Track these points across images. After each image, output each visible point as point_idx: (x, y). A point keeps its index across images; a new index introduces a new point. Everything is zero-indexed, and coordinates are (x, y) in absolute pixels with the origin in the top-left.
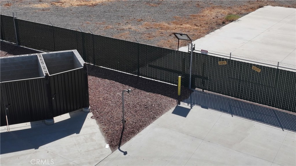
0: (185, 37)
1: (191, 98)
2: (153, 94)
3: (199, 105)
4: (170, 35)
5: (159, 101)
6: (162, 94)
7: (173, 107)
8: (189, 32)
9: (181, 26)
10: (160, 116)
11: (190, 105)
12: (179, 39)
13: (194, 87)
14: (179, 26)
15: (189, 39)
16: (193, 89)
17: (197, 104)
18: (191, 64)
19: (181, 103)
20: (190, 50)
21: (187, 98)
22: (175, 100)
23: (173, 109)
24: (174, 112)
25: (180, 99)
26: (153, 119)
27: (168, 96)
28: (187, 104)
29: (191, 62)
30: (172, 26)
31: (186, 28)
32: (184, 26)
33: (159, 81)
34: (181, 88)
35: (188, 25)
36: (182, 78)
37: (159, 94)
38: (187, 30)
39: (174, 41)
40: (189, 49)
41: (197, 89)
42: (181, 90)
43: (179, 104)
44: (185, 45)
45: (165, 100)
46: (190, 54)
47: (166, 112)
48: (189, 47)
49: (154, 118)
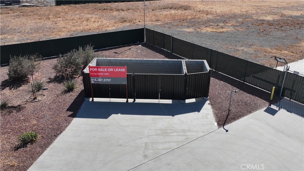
0: (283, 61)
1: (280, 103)
2: (252, 96)
3: (286, 109)
4: (271, 57)
5: (255, 101)
6: (259, 97)
7: (265, 107)
8: (286, 56)
9: (281, 52)
10: (254, 111)
11: (278, 108)
12: (278, 61)
13: (283, 95)
14: (279, 52)
15: (285, 62)
16: (282, 97)
17: (284, 108)
18: (284, 80)
19: (272, 105)
20: (285, 70)
21: (277, 102)
22: (268, 103)
23: (265, 108)
24: (265, 111)
25: (271, 103)
27: (263, 99)
28: (276, 107)
29: (284, 78)
30: (274, 51)
31: (284, 54)
32: (283, 52)
33: (258, 88)
34: (274, 95)
35: (286, 52)
36: (275, 88)
37: (257, 96)
38: (284, 55)
39: (274, 62)
41: (285, 97)
42: (273, 97)
43: (270, 106)
44: (282, 66)
45: (260, 101)
46: (285, 73)
47: (260, 109)
48: (284, 68)
49: (250, 112)
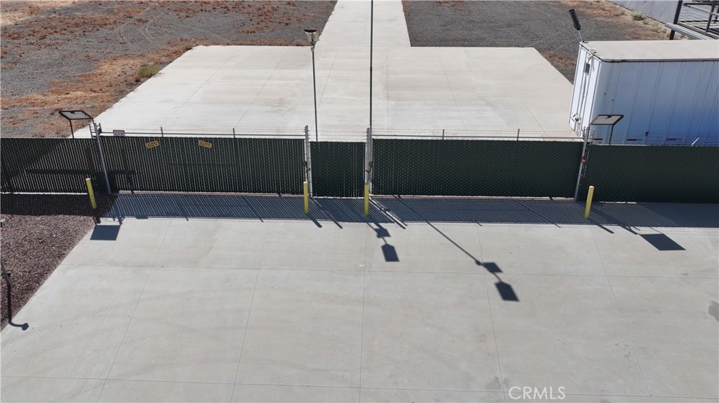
0: (81, 115)
1: (116, 208)
2: (49, 218)
3: (132, 215)
4: (52, 114)
5: (62, 227)
6: (65, 214)
7: (88, 229)
8: (83, 103)
9: (68, 96)
10: (70, 250)
11: (117, 220)
12: (70, 120)
13: (115, 189)
14: (64, 96)
15: (87, 117)
16: (115, 194)
17: (128, 215)
18: (102, 155)
19: (101, 219)
20: (94, 134)
21: (109, 210)
22: (91, 218)
23: (90, 233)
24: (93, 238)
25: (97, 215)
26: (59, 257)
27: (76, 214)
28: (112, 219)
29: (101, 152)
30: (52, 98)
31: (77, 98)
32: (73, 94)
33: (52, 193)
34: (95, 195)
35: (79, 93)
36: (91, 180)
37: (59, 214)
38: (79, 101)
39: (63, 123)
40: (91, 132)
41: (121, 192)
42: (96, 200)
43: (99, 222)
44: (83, 126)
45: (72, 221)
46: (96, 140)
47: (79, 240)
48: (91, 129)
49: (61, 256)
